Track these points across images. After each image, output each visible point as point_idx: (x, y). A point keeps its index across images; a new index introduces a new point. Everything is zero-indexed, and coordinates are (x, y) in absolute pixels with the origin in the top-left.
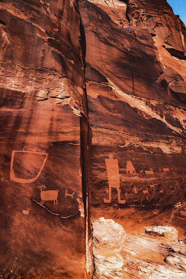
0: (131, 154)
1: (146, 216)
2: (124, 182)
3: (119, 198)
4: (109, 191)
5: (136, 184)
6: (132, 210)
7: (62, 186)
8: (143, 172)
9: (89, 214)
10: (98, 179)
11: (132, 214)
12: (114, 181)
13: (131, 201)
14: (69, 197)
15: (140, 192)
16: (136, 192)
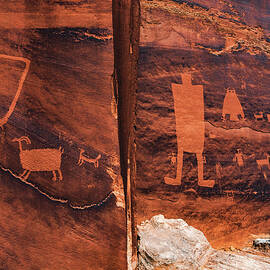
0: (237, 73)
1: (259, 214)
2: (214, 139)
3: (201, 175)
4: (178, 160)
5: (242, 145)
6: (229, 202)
7: (72, 139)
8: (261, 116)
9: (133, 206)
10: (154, 131)
11: (228, 210)
12: (190, 137)
13: (227, 183)
14: (87, 165)
15: (251, 163)
16: (241, 163)
